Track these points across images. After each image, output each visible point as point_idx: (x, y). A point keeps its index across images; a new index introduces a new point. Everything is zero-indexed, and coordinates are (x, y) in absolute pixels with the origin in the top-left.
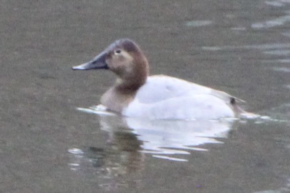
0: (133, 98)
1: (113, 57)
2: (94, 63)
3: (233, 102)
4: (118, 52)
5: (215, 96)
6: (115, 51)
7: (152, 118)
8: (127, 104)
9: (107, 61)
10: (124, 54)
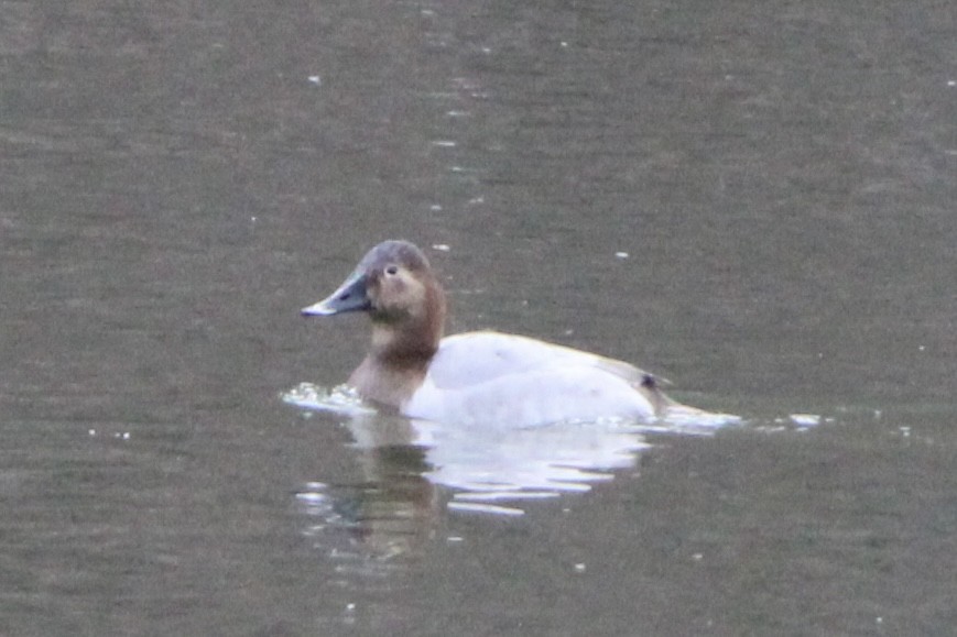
0: (423, 378)
1: (383, 282)
2: (344, 297)
3: (648, 383)
4: (392, 272)
5: (605, 370)
6: (385, 271)
7: (469, 421)
8: (409, 394)
9: (370, 293)
10: (404, 275)
